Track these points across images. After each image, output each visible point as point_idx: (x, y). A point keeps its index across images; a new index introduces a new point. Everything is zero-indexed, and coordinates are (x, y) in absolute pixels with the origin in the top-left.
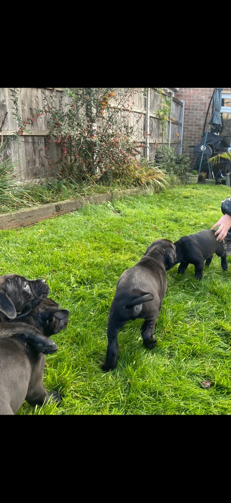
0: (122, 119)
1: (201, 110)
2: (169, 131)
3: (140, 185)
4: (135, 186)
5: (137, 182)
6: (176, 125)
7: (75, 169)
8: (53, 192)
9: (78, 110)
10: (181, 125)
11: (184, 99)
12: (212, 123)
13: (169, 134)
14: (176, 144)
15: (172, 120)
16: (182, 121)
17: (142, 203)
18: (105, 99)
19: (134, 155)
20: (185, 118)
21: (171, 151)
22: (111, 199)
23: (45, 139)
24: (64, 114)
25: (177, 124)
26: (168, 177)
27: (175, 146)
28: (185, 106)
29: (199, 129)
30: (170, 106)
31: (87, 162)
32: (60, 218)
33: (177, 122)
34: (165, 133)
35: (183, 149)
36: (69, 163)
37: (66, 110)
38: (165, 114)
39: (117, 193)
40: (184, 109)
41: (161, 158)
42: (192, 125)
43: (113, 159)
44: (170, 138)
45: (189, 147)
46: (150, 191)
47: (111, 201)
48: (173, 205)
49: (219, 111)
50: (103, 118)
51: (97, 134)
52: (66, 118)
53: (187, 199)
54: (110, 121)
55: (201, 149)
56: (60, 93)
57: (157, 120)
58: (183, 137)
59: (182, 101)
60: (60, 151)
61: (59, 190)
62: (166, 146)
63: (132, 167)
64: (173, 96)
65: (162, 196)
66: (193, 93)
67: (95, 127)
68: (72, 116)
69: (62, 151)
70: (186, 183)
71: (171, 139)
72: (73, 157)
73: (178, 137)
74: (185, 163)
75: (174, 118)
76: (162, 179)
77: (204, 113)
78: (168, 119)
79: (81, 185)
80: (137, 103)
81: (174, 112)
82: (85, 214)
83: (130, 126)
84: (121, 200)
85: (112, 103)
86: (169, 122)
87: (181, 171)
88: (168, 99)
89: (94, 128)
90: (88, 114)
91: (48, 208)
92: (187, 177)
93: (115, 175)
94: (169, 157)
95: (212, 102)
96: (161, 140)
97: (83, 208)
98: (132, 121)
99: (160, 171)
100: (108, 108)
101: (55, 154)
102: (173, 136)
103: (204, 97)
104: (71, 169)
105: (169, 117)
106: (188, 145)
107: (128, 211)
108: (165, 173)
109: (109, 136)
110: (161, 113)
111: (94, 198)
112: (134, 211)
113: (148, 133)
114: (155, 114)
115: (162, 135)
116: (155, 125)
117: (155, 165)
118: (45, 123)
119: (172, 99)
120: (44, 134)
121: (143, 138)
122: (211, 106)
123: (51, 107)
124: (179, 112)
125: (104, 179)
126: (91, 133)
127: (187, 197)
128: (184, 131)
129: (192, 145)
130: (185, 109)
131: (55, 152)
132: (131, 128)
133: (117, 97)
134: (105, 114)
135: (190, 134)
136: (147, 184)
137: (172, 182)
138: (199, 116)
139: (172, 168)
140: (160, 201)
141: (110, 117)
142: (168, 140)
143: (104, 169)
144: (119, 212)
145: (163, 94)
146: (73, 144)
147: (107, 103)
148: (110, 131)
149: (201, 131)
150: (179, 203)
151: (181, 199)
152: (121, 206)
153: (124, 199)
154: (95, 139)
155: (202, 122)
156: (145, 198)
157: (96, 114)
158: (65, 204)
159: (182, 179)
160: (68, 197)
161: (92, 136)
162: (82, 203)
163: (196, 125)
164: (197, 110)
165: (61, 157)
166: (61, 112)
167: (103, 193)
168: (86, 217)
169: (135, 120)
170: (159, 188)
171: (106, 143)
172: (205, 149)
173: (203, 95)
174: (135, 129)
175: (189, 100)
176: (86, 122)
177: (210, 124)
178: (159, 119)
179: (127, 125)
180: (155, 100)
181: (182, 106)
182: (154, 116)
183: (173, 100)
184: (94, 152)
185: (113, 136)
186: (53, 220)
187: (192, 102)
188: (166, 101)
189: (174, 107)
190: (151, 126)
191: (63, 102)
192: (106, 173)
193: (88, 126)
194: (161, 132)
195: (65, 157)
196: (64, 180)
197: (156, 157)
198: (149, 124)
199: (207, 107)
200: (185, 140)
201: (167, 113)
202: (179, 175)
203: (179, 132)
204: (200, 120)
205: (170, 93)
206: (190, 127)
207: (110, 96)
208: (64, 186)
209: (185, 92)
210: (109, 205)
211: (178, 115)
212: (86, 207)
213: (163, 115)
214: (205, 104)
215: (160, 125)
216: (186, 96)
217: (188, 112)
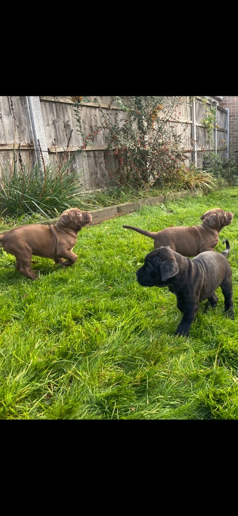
0: (171, 129)
2: (215, 139)
3: (190, 188)
4: (185, 189)
5: (187, 186)
6: (221, 132)
7: (131, 177)
8: (114, 198)
9: (131, 125)
10: (227, 132)
11: (228, 107)
13: (215, 141)
14: (223, 150)
15: (217, 127)
16: (228, 128)
17: (192, 203)
18: (154, 112)
19: (183, 160)
20: (230, 125)
21: (218, 157)
22: (164, 201)
23: (104, 153)
24: (120, 129)
25: (223, 131)
26: (215, 180)
27: (221, 153)
28: (230, 113)
30: (215, 114)
31: (141, 170)
32: (121, 218)
33: (222, 129)
34: (211, 140)
35: (229, 155)
36: (126, 172)
37: (121, 125)
38: (211, 122)
39: (169, 195)
40: (228, 116)
41: (209, 164)
43: (164, 166)
44: (216, 145)
45: (235, 152)
46: (199, 193)
47: (164, 203)
48: (221, 203)
50: (154, 129)
51: (149, 144)
52: (122, 132)
53: (235, 198)
54: (159, 131)
56: (115, 111)
57: (203, 129)
58: (230, 143)
59: (226, 109)
60: (118, 162)
61: (119, 196)
62: (213, 153)
63: (180, 172)
64: (218, 105)
65: (210, 197)
66: (237, 100)
67: (147, 138)
68: (126, 130)
69: (120, 162)
70: (234, 185)
71: (218, 146)
72: (129, 167)
73: (225, 143)
74: (232, 166)
75: (220, 125)
76: (210, 181)
78: (213, 127)
79: (137, 189)
80: (183, 112)
81: (219, 120)
82: (142, 214)
83: (177, 135)
84: (172, 202)
85: (161, 115)
86: (214, 130)
87: (228, 174)
88: (213, 108)
89: (145, 139)
90: (140, 127)
91: (111, 209)
92: (234, 179)
93: (167, 180)
94: (216, 162)
96: (207, 147)
97: (140, 209)
98: (179, 129)
99: (208, 174)
100: (157, 121)
101: (114, 166)
102: (219, 143)
104: (128, 177)
105: (215, 125)
106: (235, 150)
107: (180, 210)
108: (213, 177)
109: (159, 145)
110: (207, 122)
111: (149, 201)
112: (185, 210)
113: (195, 140)
114: (201, 123)
115: (208, 142)
116: (201, 134)
117: (203, 170)
118: (103, 139)
119: (216, 107)
120: (104, 148)
121: (190, 146)
124: (224, 119)
125: (158, 184)
126: (143, 144)
127: (234, 196)
128: (230, 137)
130: (230, 116)
131: (113, 164)
132: (179, 137)
133: (165, 110)
134: (155, 126)
135: (237, 140)
136: (196, 187)
137: (220, 184)
139: (219, 172)
140: (208, 201)
141: (160, 128)
142: (214, 147)
143: (156, 176)
144: (172, 211)
145: (207, 104)
146: (128, 155)
147: (156, 115)
148: (160, 141)
150: (227, 201)
151: (229, 198)
152: (172, 206)
153: (176, 201)
154: (147, 148)
156: (195, 200)
157: (147, 126)
158: (125, 206)
159: (229, 182)
160: (127, 201)
161: (144, 146)
162: (139, 205)
165: (118, 168)
166: (117, 127)
167: (157, 196)
168: (143, 217)
169: (182, 128)
170: (207, 190)
171: (157, 151)
174: (182, 137)
175: (233, 107)
176: (139, 135)
178: (205, 128)
179: (175, 134)
180: (200, 110)
181: (227, 114)
182: (200, 125)
183: (218, 109)
184: (147, 161)
185: (163, 144)
186: (115, 220)
187: (236, 109)
188: (211, 110)
189: (219, 115)
190: (198, 133)
191: (117, 118)
192: (158, 179)
193: (140, 138)
194: (207, 139)
195: (122, 167)
196: (123, 187)
197: (204, 163)
198: (195, 133)
200: (231, 146)
201: (212, 121)
202: (227, 178)
203: (225, 139)
205: (214, 102)
206: (236, 133)
207: (158, 109)
208: (122, 192)
209: (229, 100)
210: (162, 207)
211: (222, 123)
212: (143, 209)
213: (208, 123)
215: (207, 134)
216: (230, 104)
217: (233, 119)
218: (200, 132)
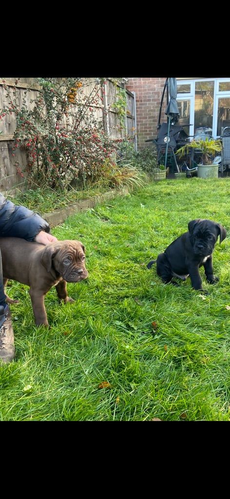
1: (154, 100)
4: (113, 187)
10: (134, 119)
11: (134, 91)
12: (169, 113)
16: (135, 115)
18: (72, 91)
20: (137, 111)
22: (93, 205)
23: (8, 145)
25: (131, 118)
28: (137, 97)
29: (154, 121)
35: (138, 145)
38: (122, 106)
40: (135, 101)
42: (146, 118)
49: (175, 99)
55: (165, 141)
57: (113, 114)
58: (137, 131)
59: (132, 92)
66: (144, 83)
70: (154, 180)
72: (40, 162)
77: (157, 104)
87: (149, 167)
88: (122, 90)
92: (155, 173)
95: (166, 90)
96: (119, 136)
101: (20, 158)
103: (155, 86)
106: (144, 140)
110: (119, 107)
114: (111, 108)
118: (6, 126)
119: (125, 90)
120: (7, 139)
122: (165, 94)
123: (14, 105)
124: (131, 104)
128: (138, 125)
129: (148, 139)
130: (137, 101)
131: (19, 156)
135: (145, 128)
136: (123, 185)
138: (153, 108)
145: (117, 85)
147: (75, 95)
149: (157, 123)
155: (157, 114)
163: (150, 118)
164: (149, 100)
167: (85, 199)
170: (132, 188)
172: (169, 140)
173: (155, 84)
175: (140, 91)
177: (166, 114)
181: (133, 98)
182: (111, 110)
183: (126, 92)
187: (143, 92)
188: (120, 92)
189: (127, 99)
199: (161, 96)
200: (140, 135)
202: (148, 172)
204: (154, 111)
205: (123, 84)
206: (144, 120)
207: (77, 87)
208: (40, 196)
209: (135, 83)
211: (130, 108)
214: (158, 93)
215: (117, 120)
216: (136, 87)
217: (140, 104)
218: (111, 119)
